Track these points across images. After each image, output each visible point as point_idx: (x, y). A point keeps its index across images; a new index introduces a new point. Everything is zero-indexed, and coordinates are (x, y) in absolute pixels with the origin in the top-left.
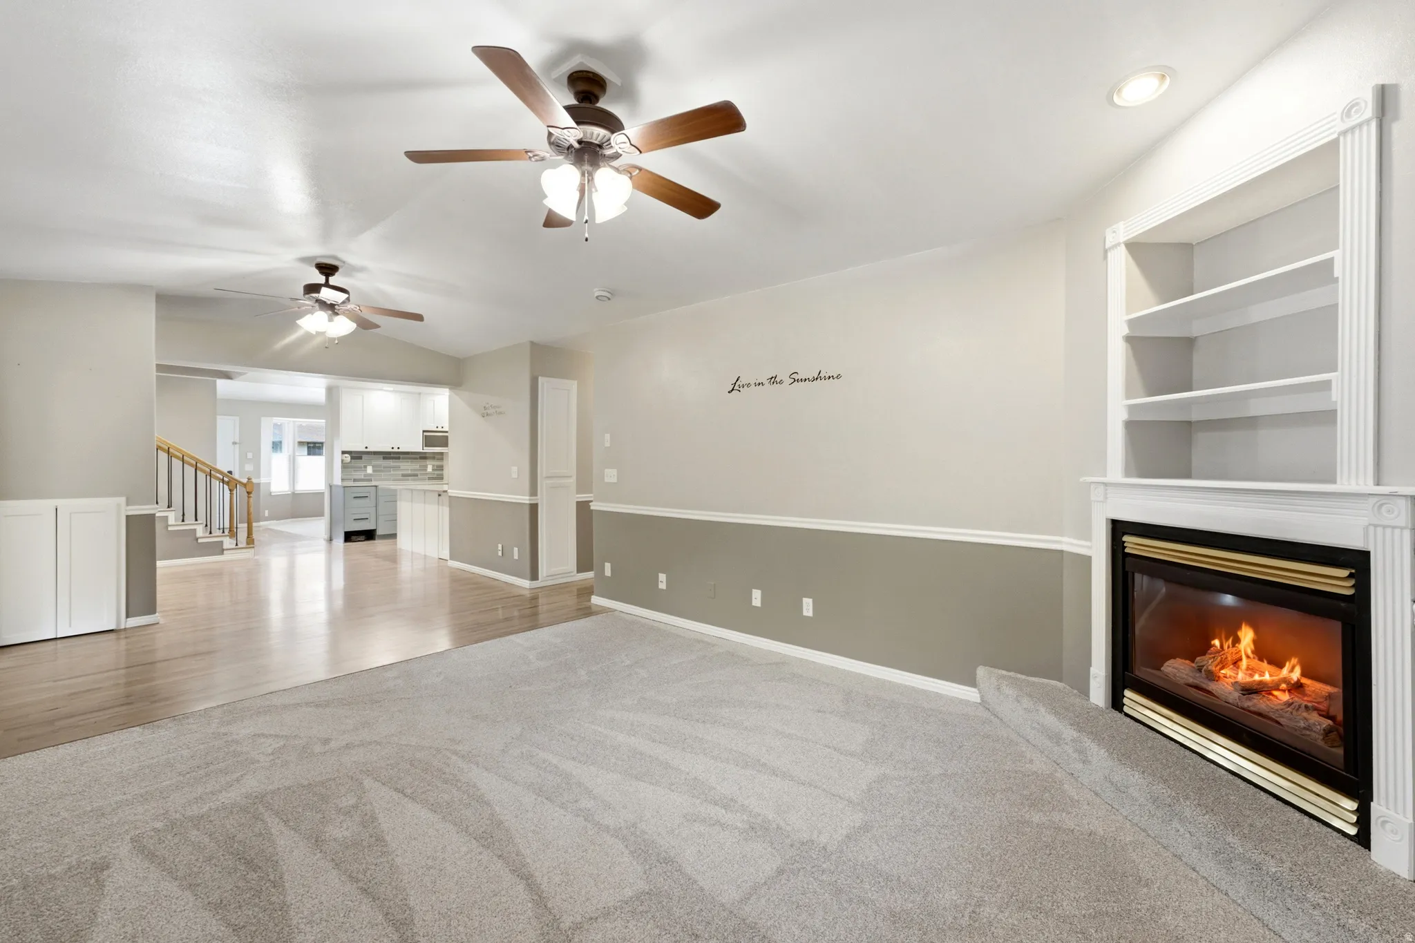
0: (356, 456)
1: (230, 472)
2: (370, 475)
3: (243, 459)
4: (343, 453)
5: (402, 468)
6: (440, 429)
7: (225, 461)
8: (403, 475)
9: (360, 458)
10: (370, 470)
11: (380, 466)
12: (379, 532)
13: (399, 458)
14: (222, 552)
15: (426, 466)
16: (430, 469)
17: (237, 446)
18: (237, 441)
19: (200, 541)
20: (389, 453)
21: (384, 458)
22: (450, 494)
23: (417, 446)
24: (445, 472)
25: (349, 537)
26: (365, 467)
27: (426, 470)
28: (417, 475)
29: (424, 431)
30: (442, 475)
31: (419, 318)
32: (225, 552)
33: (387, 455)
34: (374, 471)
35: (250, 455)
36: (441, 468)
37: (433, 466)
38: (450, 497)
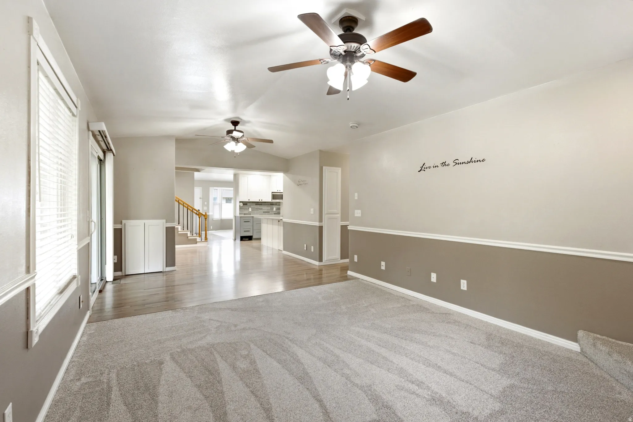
0: (245, 203)
1: (199, 210)
2: (250, 212)
3: (203, 205)
4: (240, 202)
5: (263, 209)
6: (279, 191)
7: (198, 205)
8: (264, 212)
9: (246, 204)
10: (250, 209)
11: (254, 208)
12: (254, 237)
13: (262, 205)
14: (196, 243)
15: (273, 208)
16: (275, 209)
17: (201, 199)
18: (201, 197)
19: (189, 238)
20: (258, 202)
21: (256, 205)
22: (283, 221)
23: (269, 199)
24: (281, 211)
25: (243, 238)
26: (249, 208)
27: (273, 210)
28: (269, 212)
29: (272, 192)
30: (280, 212)
31: (271, 142)
32: (197, 243)
33: (257, 203)
34: (252, 210)
35: (206, 203)
36: (279, 209)
37: (276, 208)
38: (283, 222)
